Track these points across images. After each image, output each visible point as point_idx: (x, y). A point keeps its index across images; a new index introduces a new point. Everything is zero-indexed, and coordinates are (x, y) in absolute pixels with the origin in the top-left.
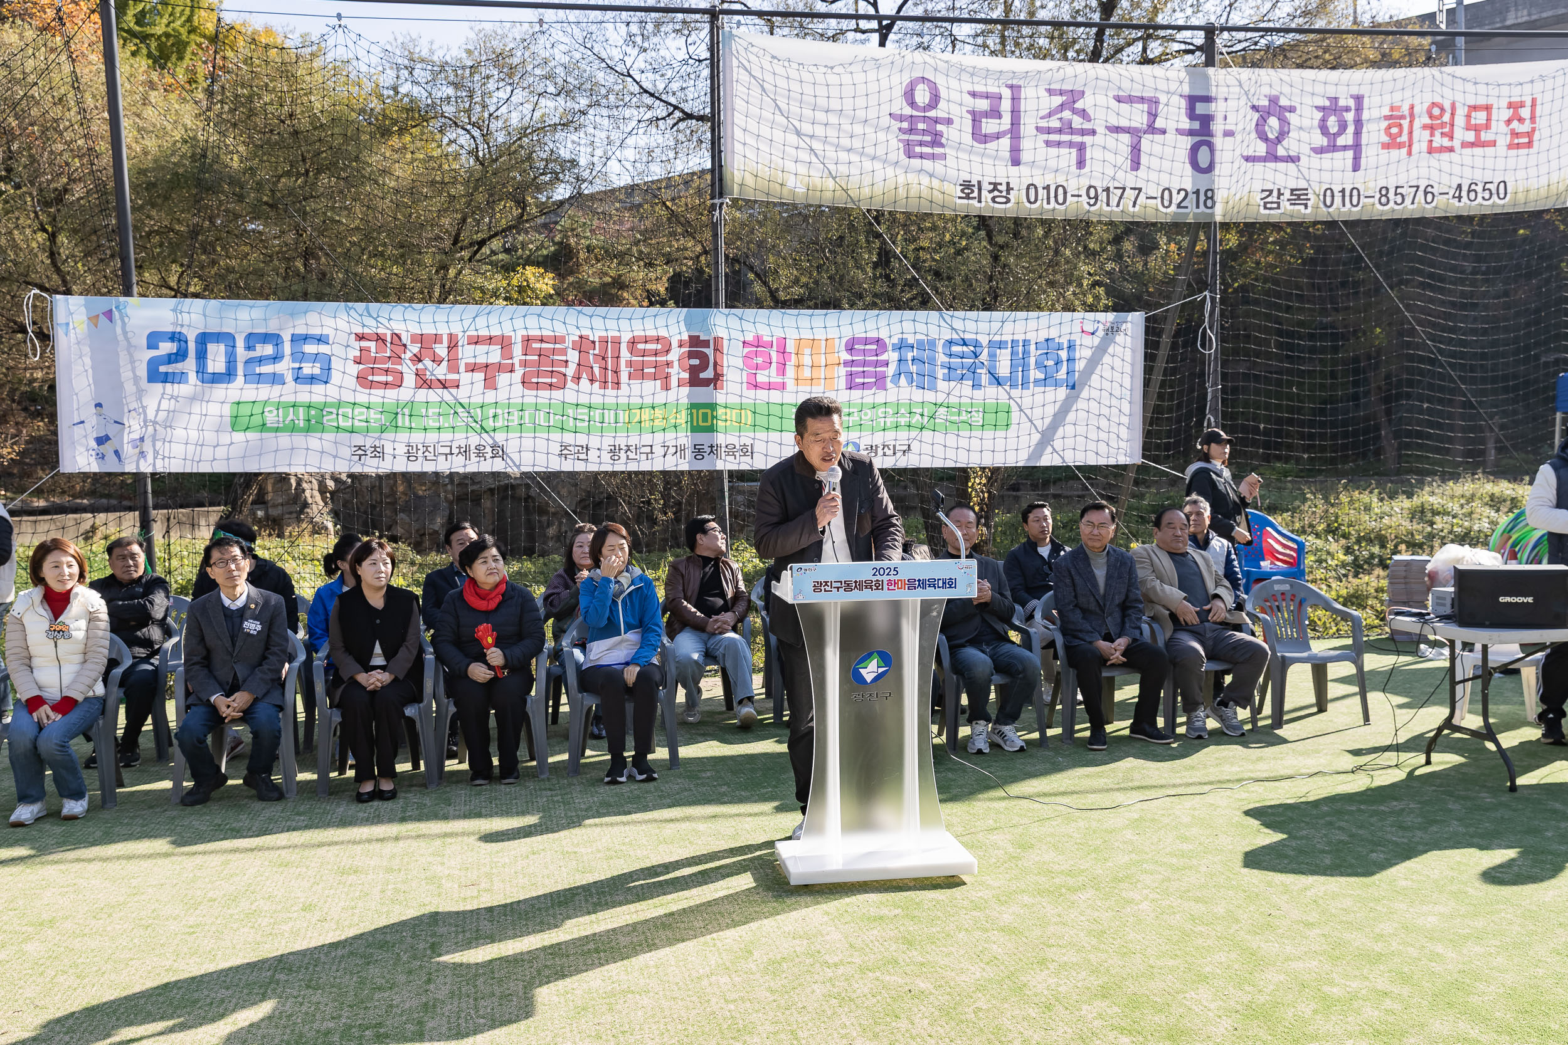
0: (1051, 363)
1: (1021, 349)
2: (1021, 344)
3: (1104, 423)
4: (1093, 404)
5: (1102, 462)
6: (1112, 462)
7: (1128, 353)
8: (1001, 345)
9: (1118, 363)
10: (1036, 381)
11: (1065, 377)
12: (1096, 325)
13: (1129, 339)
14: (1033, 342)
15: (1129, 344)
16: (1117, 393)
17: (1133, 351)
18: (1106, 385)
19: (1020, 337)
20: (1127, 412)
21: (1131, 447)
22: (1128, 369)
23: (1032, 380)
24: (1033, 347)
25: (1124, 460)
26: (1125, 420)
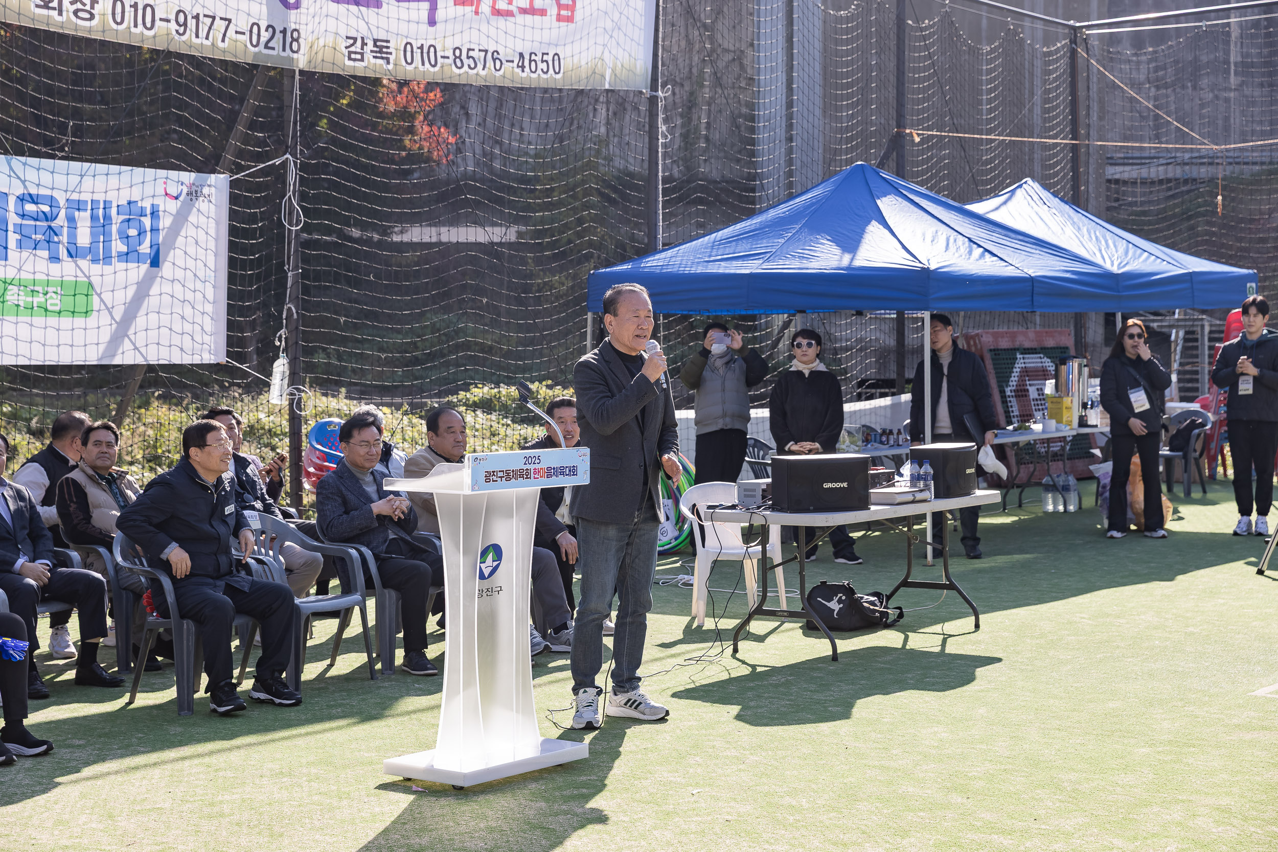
0: (133, 232)
1: (101, 212)
2: (102, 206)
3: (188, 311)
4: (178, 287)
5: (187, 360)
6: (197, 360)
7: (212, 224)
8: (79, 206)
9: (202, 236)
10: (120, 255)
11: (148, 251)
12: (180, 187)
13: (212, 207)
14: (114, 205)
15: (212, 214)
16: (201, 274)
17: (218, 223)
18: (191, 263)
19: (100, 197)
20: (211, 299)
21: (215, 342)
22: (212, 245)
23: (114, 254)
24: (114, 211)
25: (208, 358)
26: (209, 308)
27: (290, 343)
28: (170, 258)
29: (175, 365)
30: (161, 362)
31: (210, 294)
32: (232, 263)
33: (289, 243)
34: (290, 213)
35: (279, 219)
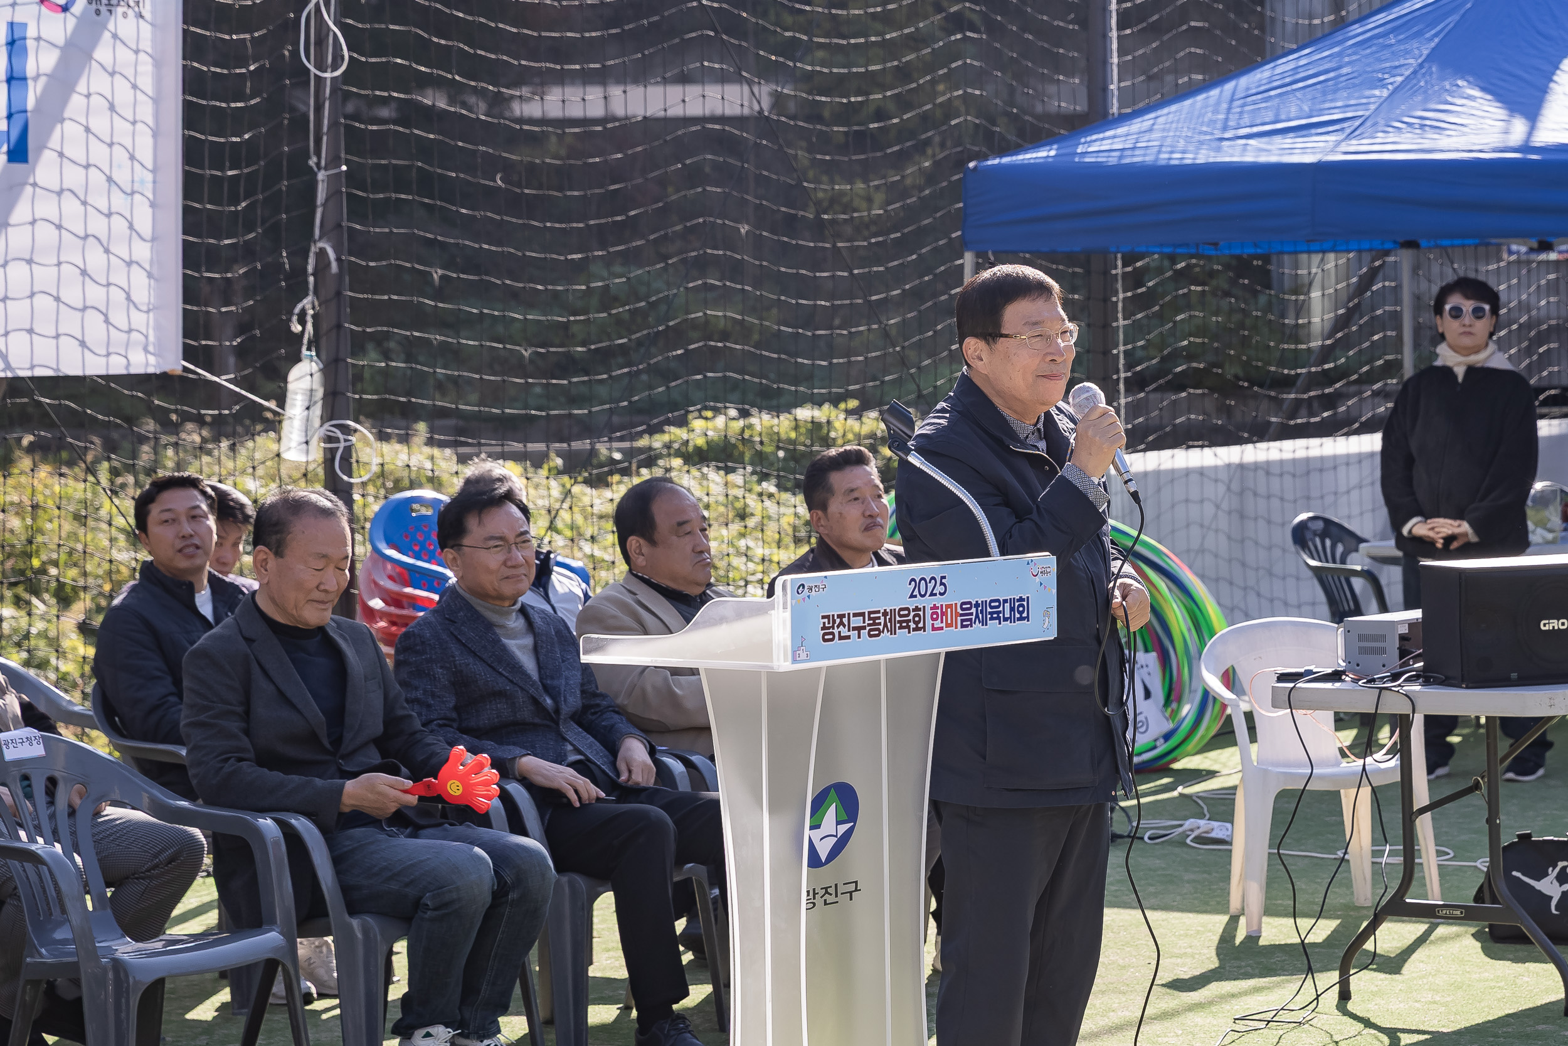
3: (96, 259)
4: (71, 205)
5: (95, 367)
6: (117, 367)
7: (146, 66)
9: (123, 93)
13: (146, 28)
15: (146, 45)
16: (122, 176)
17: (158, 64)
18: (99, 152)
20: (147, 231)
21: (158, 328)
22: (146, 112)
25: (142, 363)
26: (143, 252)
27: (325, 327)
28: (54, 141)
29: (67, 378)
30: (39, 372)
31: (144, 220)
32: (191, 152)
33: (319, 109)
34: (321, 42)
35: (295, 53)
